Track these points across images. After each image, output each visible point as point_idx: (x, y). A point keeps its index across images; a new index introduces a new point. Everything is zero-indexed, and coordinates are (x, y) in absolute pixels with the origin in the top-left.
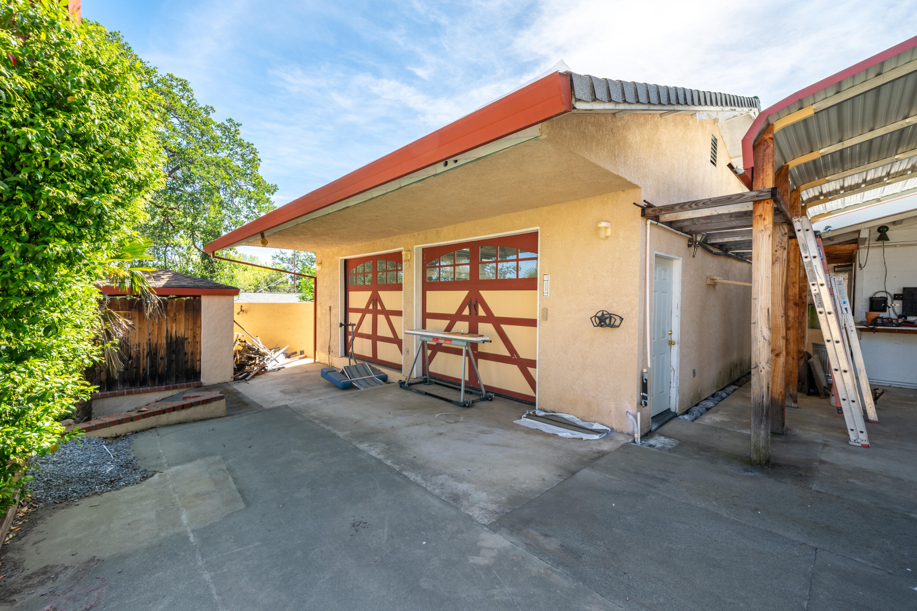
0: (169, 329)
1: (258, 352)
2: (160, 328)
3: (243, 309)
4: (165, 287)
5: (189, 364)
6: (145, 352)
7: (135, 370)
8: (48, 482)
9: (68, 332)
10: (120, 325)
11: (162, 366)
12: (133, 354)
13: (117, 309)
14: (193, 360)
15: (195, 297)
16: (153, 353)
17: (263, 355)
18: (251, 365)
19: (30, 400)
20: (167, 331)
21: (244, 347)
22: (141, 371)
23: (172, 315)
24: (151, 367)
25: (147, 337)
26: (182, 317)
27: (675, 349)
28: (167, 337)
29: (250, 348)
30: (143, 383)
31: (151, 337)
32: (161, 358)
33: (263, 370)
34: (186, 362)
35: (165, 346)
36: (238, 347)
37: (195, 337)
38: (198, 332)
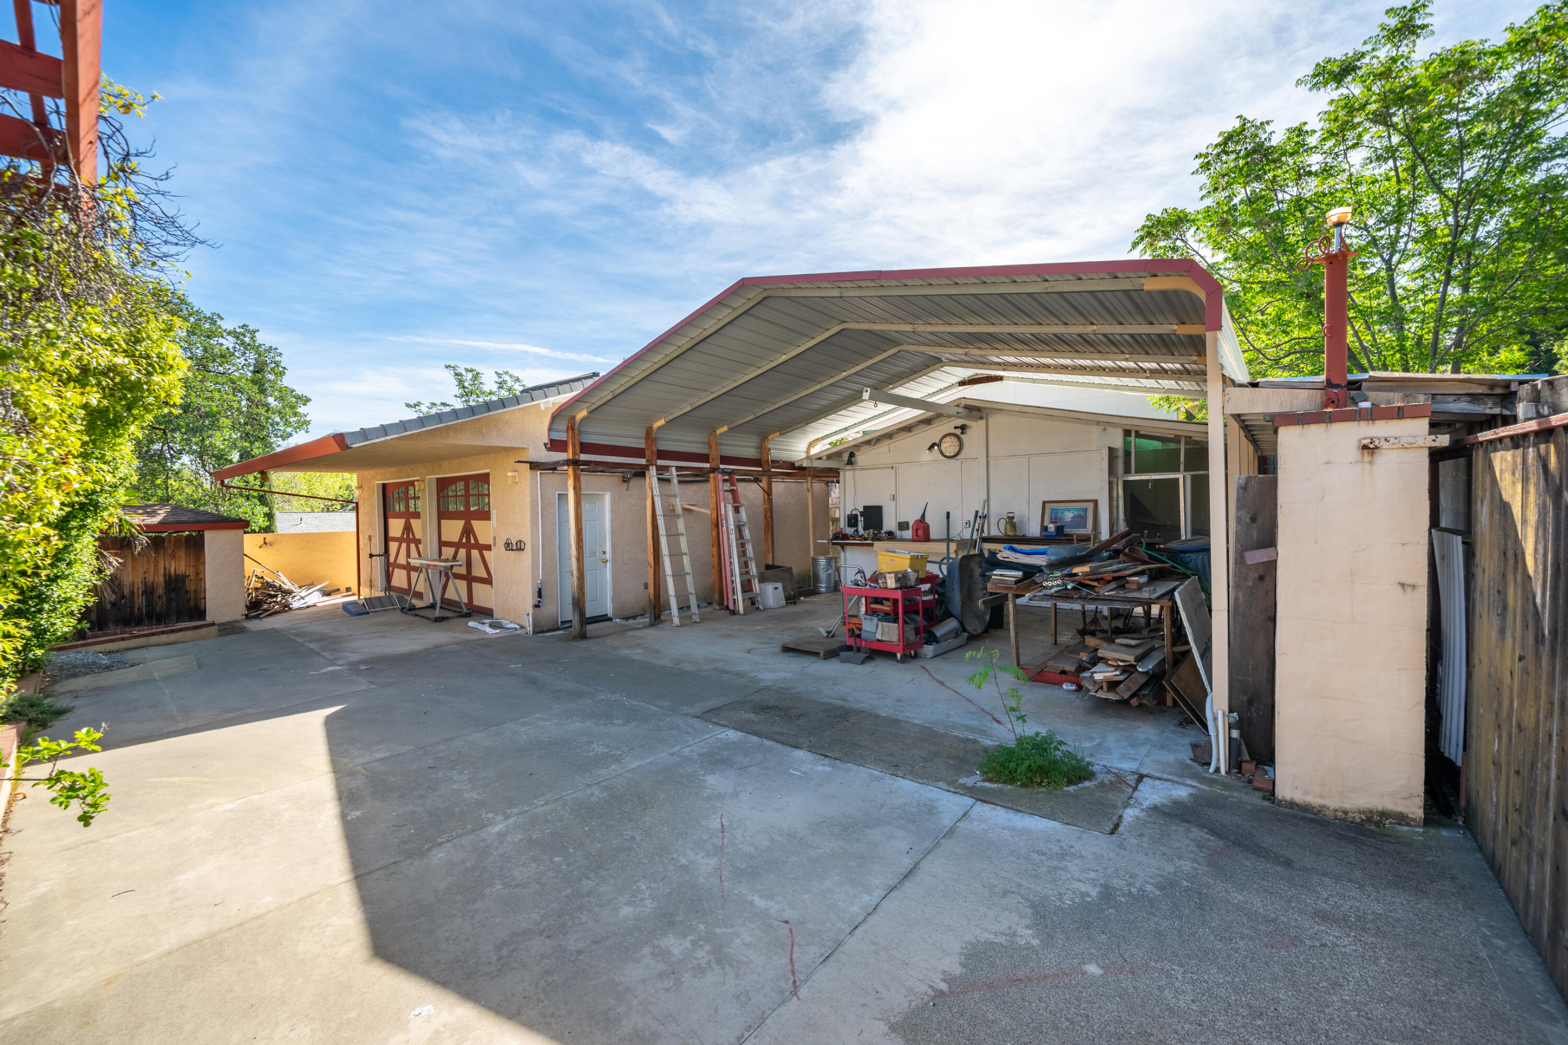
0: (167, 566)
1: (280, 589)
2: (156, 566)
3: (267, 541)
4: (160, 523)
5: (192, 603)
6: (140, 591)
7: (129, 610)
8: (60, 667)
9: (76, 567)
10: (110, 563)
11: (160, 605)
12: (126, 592)
13: (107, 549)
14: (196, 599)
15: (199, 532)
16: (149, 591)
17: (289, 592)
18: (271, 603)
19: (59, 602)
20: (165, 569)
21: (263, 583)
22: (136, 611)
23: (170, 552)
24: (147, 606)
25: (141, 574)
26: (182, 553)
27: (609, 565)
28: (165, 575)
29: (270, 585)
30: (139, 622)
31: (146, 575)
32: (159, 597)
33: (286, 607)
34: (189, 600)
35: (163, 584)
36: (255, 583)
37: (197, 574)
38: (201, 569)
